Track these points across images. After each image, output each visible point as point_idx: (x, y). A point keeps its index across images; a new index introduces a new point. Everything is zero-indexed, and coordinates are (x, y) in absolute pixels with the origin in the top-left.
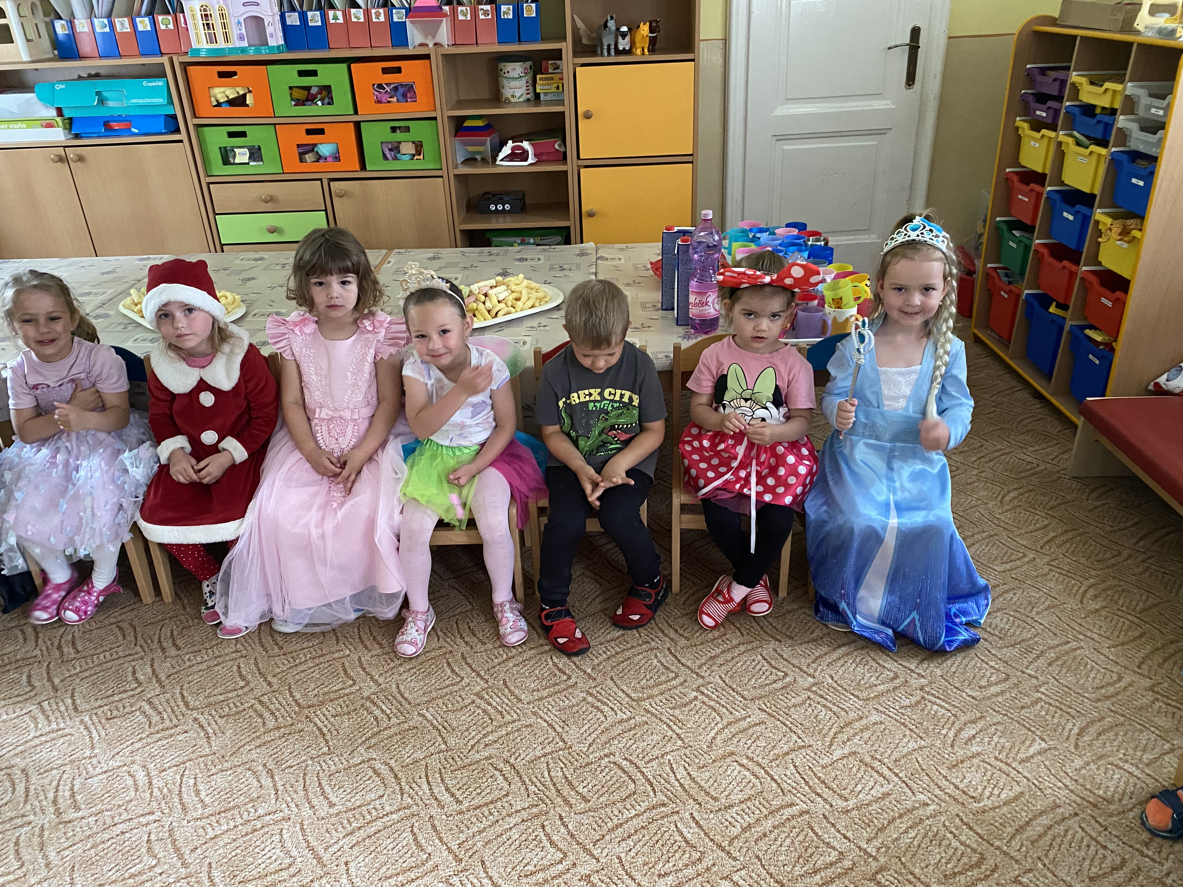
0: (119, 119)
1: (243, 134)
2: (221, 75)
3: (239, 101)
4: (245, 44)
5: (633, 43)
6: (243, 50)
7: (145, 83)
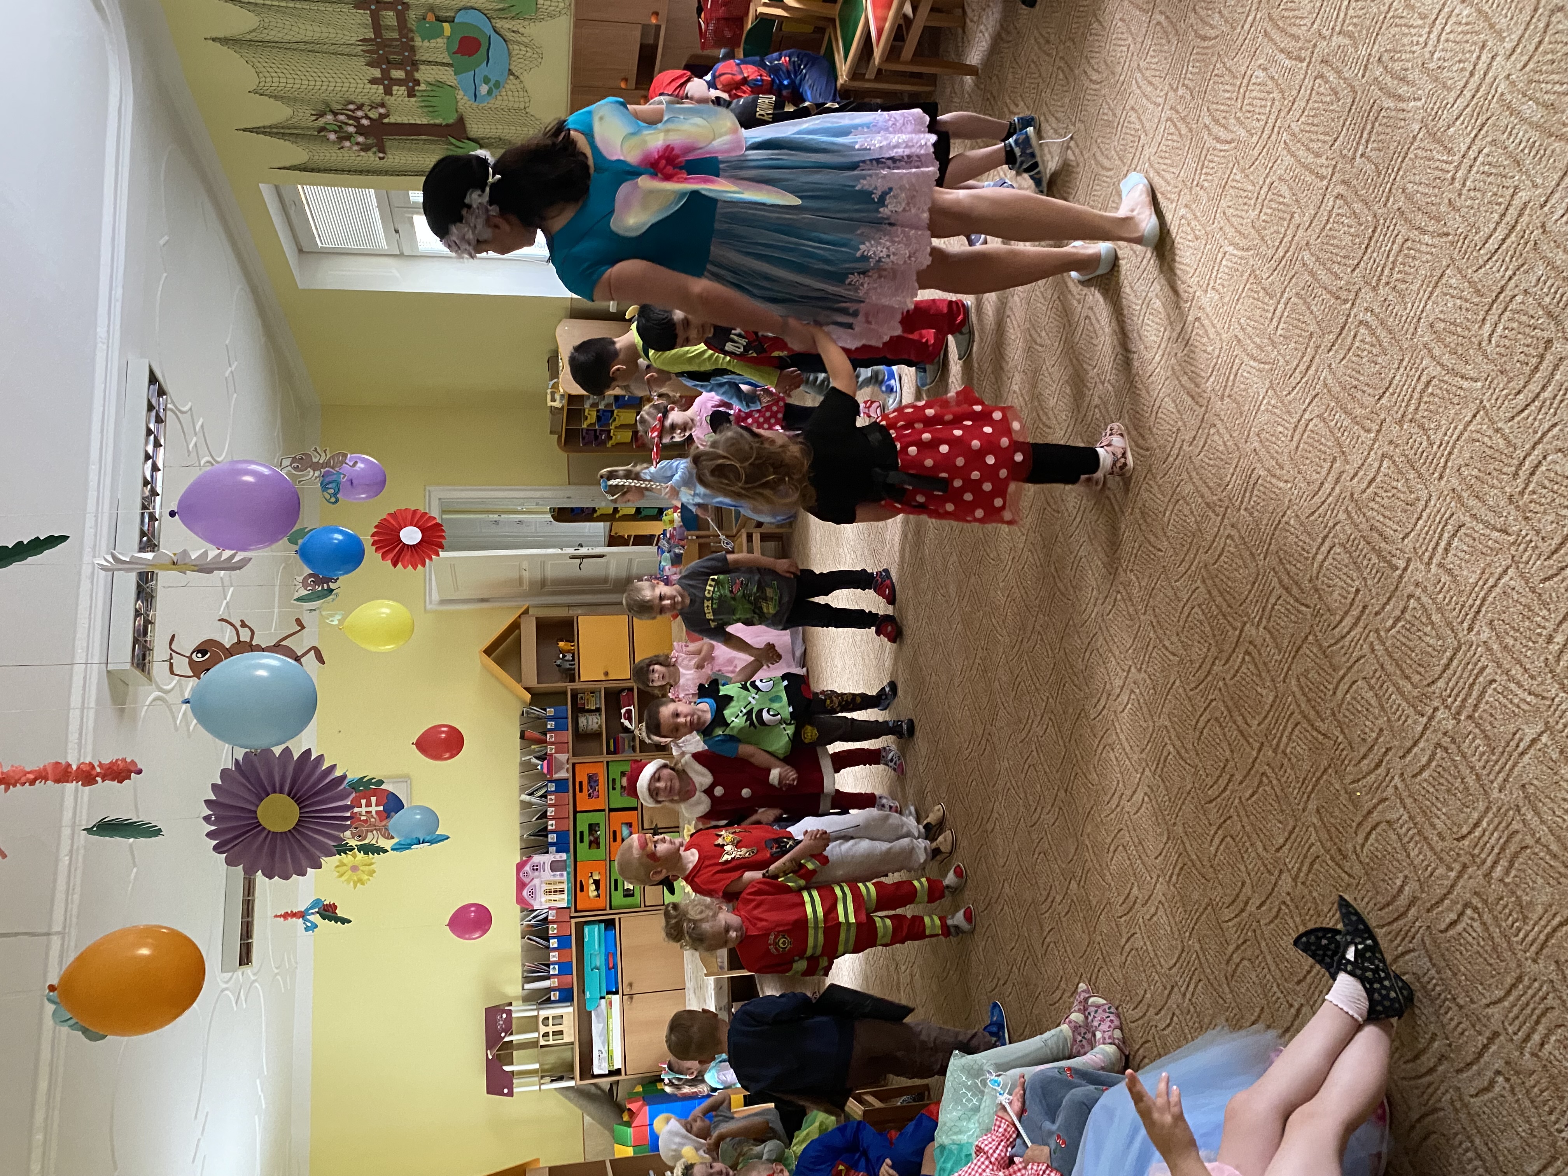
0: (607, 960)
1: (616, 881)
2: (582, 890)
3: (597, 883)
4: (565, 873)
5: (569, 651)
6: (568, 874)
7: (586, 940)
